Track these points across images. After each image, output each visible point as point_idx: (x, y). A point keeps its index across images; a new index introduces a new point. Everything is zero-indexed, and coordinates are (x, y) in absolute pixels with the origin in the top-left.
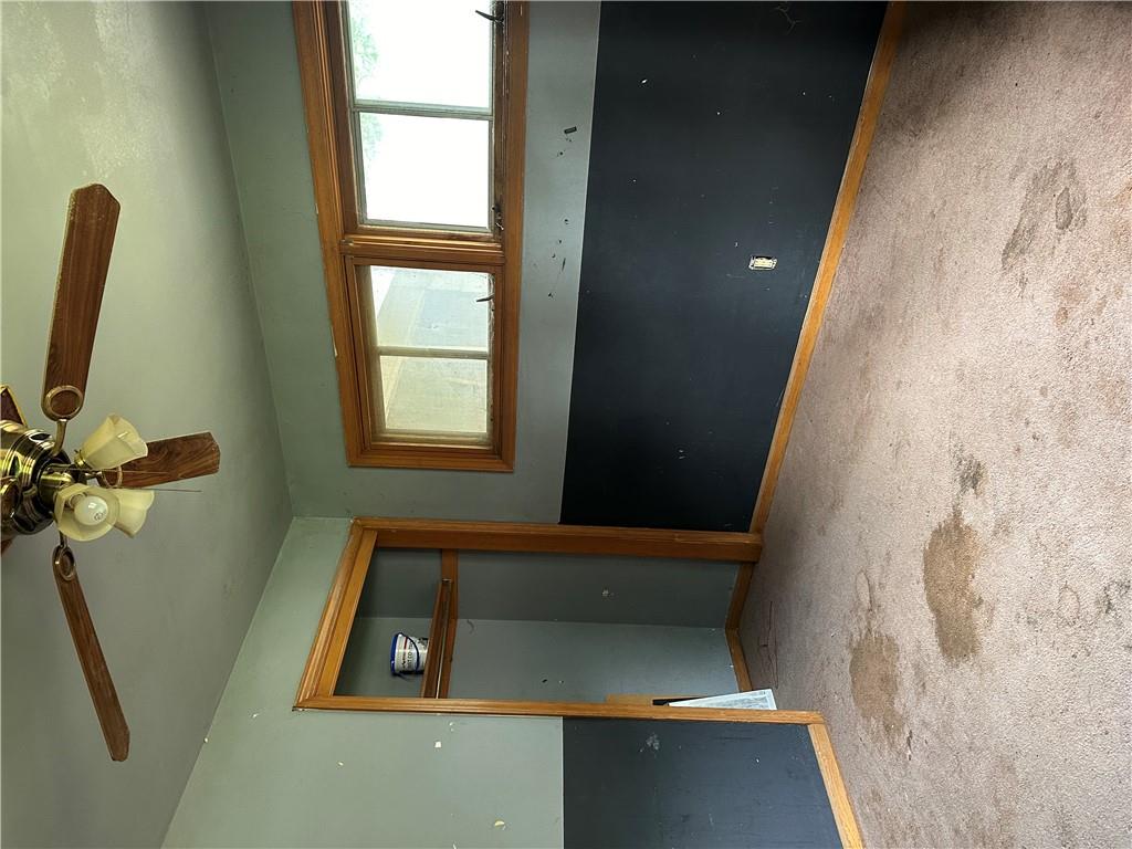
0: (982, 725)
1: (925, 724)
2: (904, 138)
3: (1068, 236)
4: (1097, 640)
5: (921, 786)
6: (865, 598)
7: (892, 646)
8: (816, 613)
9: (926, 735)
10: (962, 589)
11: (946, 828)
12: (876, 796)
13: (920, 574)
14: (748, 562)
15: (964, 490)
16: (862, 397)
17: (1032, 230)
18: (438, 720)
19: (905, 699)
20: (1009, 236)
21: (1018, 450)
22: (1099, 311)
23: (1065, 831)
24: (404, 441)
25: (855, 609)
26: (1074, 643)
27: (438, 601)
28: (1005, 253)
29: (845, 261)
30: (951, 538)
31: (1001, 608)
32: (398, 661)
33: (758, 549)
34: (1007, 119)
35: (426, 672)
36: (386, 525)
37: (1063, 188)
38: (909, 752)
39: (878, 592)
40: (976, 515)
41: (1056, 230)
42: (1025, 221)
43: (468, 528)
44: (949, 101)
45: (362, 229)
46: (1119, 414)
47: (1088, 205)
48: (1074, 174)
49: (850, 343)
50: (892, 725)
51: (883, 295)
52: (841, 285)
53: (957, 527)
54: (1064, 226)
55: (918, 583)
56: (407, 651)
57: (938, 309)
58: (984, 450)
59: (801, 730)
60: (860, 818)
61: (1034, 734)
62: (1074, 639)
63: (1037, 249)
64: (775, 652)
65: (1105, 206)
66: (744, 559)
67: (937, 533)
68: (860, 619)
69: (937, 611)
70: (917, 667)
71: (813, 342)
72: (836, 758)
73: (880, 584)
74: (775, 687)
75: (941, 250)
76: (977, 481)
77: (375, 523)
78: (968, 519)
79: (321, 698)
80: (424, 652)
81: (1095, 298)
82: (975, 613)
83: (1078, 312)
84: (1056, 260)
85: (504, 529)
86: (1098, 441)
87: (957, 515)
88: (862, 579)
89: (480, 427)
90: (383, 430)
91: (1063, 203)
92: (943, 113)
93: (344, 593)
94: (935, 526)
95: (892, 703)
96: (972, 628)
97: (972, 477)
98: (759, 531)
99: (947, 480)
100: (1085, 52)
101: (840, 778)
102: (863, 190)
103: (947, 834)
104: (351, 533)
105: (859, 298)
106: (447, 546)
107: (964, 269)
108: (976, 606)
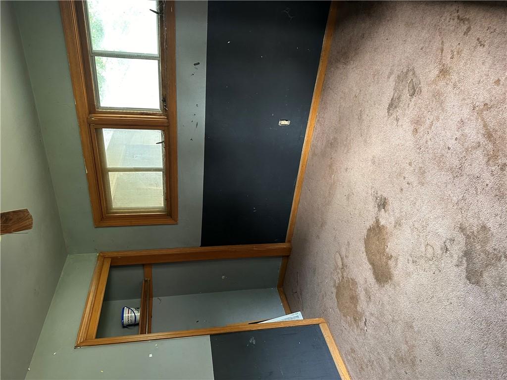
0: (397, 310)
1: (372, 314)
2: (341, 66)
3: (414, 99)
4: (443, 265)
5: (372, 342)
6: (340, 264)
7: (354, 283)
8: (318, 274)
9: (373, 319)
10: (382, 252)
11: (385, 358)
12: (353, 351)
13: (363, 249)
14: (285, 256)
15: (379, 210)
16: (331, 177)
17: (399, 98)
18: (150, 344)
19: (362, 305)
20: (389, 102)
21: (402, 190)
22: (430, 128)
23: (437, 349)
24: (122, 213)
25: (336, 269)
26: (434, 268)
27: (143, 289)
28: (389, 109)
29: (318, 120)
30: (376, 232)
31: (401, 258)
32: (125, 320)
33: (290, 250)
34: (384, 54)
35: (140, 324)
36: (115, 255)
37: (410, 79)
38: (366, 328)
39: (345, 260)
40: (386, 220)
41: (409, 97)
42: (396, 94)
43: (156, 253)
44: (359, 48)
45: (98, 111)
46: (443, 169)
47: (422, 85)
48: (414, 73)
49: (324, 154)
50: (357, 317)
51: (336, 133)
52: (317, 131)
53: (378, 226)
54: (412, 95)
55: (363, 253)
56: (130, 315)
57: (361, 135)
58: (386, 192)
59: (316, 327)
60: (346, 362)
61: (420, 310)
62: (433, 266)
63: (402, 105)
64: (301, 294)
65: (429, 85)
66: (284, 255)
67: (369, 230)
68: (338, 273)
69: (372, 264)
70: (366, 290)
71: (307, 156)
72: (333, 337)
73: (346, 256)
74: (301, 310)
75: (361, 111)
76: (385, 206)
77: (109, 254)
78: (382, 222)
79: (89, 340)
80: (138, 314)
81: (428, 122)
82: (390, 262)
83: (421, 129)
84: (410, 109)
85: (174, 252)
86: (435, 182)
87: (377, 221)
88: (338, 255)
89: (161, 204)
90: (111, 208)
91: (411, 85)
92: (357, 54)
93: (97, 289)
94: (368, 227)
95: (356, 308)
96: (389, 269)
97: (383, 204)
98: (289, 242)
99: (372, 207)
100: (415, 24)
101: (335, 346)
102: (324, 89)
103: (386, 360)
104: (98, 260)
105: (326, 135)
106: (146, 262)
107: (371, 117)
108: (390, 259)
